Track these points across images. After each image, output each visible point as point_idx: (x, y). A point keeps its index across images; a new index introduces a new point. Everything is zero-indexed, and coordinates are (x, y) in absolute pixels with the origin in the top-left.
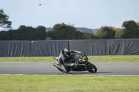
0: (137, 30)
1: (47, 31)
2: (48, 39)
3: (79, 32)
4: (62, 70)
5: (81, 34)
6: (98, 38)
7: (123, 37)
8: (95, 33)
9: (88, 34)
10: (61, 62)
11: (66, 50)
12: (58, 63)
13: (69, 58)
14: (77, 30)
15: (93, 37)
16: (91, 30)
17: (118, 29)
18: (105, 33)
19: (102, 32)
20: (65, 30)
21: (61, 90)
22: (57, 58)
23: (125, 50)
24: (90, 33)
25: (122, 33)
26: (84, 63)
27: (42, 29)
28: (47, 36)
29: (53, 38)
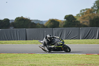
0: (74, 22)
1: (10, 22)
2: (12, 28)
3: (33, 23)
4: (45, 51)
5: (35, 24)
6: (47, 27)
7: (65, 26)
8: (45, 24)
9: (40, 24)
10: (45, 45)
11: (48, 36)
12: (42, 45)
13: (51, 41)
14: (32, 22)
15: (43, 26)
16: (42, 21)
17: (61, 21)
18: (51, 24)
19: (50, 23)
20: (23, 21)
21: (20, 65)
22: (42, 42)
23: (66, 36)
24: (41, 23)
25: (64, 24)
26: (61, 45)
27: (7, 20)
28: (11, 26)
29: (15, 27)
